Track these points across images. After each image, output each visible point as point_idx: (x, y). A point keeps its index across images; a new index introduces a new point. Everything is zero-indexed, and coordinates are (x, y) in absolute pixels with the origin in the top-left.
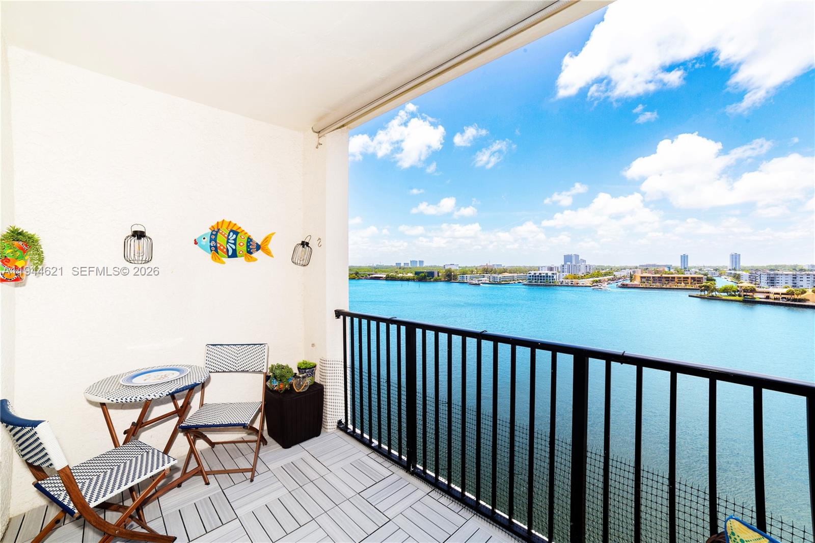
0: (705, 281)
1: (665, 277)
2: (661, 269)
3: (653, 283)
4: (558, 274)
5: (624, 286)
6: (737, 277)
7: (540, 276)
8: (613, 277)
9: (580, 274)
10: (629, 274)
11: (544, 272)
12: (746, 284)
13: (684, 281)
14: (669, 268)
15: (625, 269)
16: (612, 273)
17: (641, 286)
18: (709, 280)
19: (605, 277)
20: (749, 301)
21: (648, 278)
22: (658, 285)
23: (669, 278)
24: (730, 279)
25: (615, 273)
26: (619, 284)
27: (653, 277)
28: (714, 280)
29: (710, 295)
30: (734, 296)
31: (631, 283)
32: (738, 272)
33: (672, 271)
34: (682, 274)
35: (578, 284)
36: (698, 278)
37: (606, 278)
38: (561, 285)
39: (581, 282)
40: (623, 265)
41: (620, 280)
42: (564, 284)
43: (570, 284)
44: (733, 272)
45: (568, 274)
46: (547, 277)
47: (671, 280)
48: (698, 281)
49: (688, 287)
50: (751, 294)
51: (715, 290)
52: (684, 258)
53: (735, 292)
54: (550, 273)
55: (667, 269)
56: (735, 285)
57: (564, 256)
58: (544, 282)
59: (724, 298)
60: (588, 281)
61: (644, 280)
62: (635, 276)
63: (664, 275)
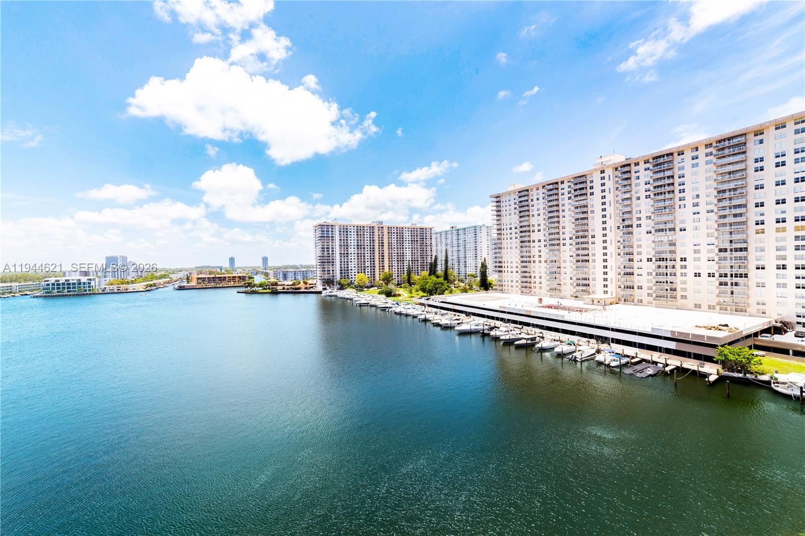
0: (247, 279)
1: (218, 278)
2: (215, 270)
3: (208, 283)
4: (97, 280)
5: (181, 288)
6: (267, 275)
7: (68, 284)
8: (169, 279)
9: (130, 279)
10: (186, 276)
11: (74, 278)
12: (273, 280)
13: (233, 280)
14: (221, 269)
15: (181, 271)
16: (168, 275)
17: (198, 287)
18: (250, 278)
19: (160, 281)
20: (275, 293)
21: (203, 279)
22: (213, 284)
23: (221, 277)
24: (263, 276)
25: (171, 276)
26: (176, 286)
27: (208, 278)
28: (253, 278)
29: (252, 290)
30: (266, 289)
31: (188, 284)
32: (267, 271)
33: (223, 271)
34: (231, 274)
35: (127, 289)
36: (243, 277)
37: (162, 281)
38: (104, 293)
39: (131, 287)
40: (179, 267)
41: (176, 283)
42: (107, 290)
43: (116, 291)
44: (264, 271)
45: (112, 279)
46: (80, 284)
47: (223, 280)
48: (243, 279)
49: (236, 285)
50: (275, 287)
51: (255, 285)
52: (232, 260)
53: (266, 286)
54: (84, 279)
55: (219, 270)
56: (266, 281)
57: (106, 257)
58: (75, 291)
59: (260, 291)
60: (140, 286)
61: (200, 281)
62: (192, 277)
63: (217, 276)
